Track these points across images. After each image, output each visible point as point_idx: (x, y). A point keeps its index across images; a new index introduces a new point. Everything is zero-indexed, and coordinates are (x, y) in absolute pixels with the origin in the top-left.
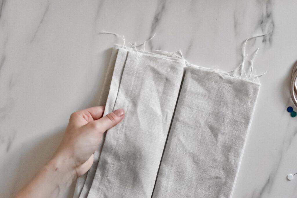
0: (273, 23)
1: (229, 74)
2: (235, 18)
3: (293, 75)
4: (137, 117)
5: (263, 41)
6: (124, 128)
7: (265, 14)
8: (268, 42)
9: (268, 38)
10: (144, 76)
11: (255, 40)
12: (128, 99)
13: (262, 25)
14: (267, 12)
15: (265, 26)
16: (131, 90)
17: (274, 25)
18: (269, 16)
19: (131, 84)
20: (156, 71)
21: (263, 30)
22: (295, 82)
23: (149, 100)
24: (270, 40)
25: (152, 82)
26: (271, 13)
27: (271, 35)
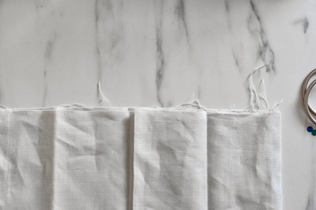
0: (271, 51)
1: (247, 110)
2: (234, 56)
3: (304, 96)
4: (19, 174)
5: (267, 71)
6: (9, 187)
7: (262, 44)
8: (272, 71)
9: (270, 67)
10: (18, 132)
11: (259, 71)
12: (7, 158)
13: (262, 55)
14: (263, 41)
15: (265, 55)
16: (8, 148)
17: (273, 53)
18: (266, 45)
19: (7, 143)
20: (29, 125)
21: (264, 60)
22: (308, 103)
23: (28, 155)
24: (273, 68)
25: (27, 136)
26: (267, 42)
27: (273, 62)
